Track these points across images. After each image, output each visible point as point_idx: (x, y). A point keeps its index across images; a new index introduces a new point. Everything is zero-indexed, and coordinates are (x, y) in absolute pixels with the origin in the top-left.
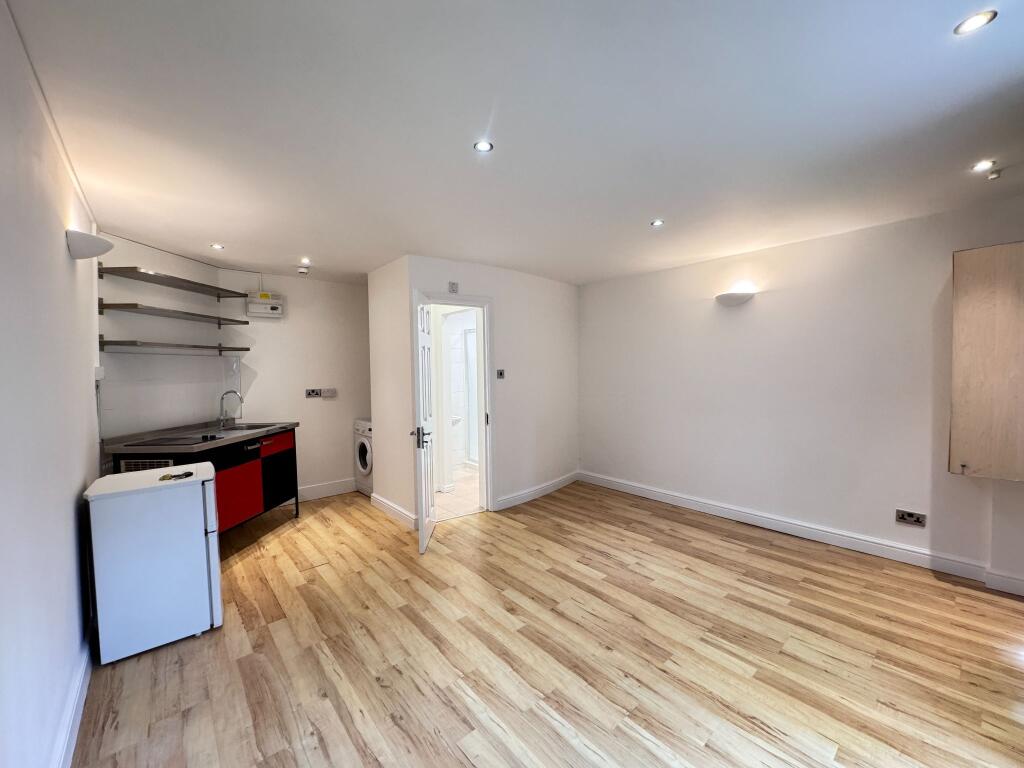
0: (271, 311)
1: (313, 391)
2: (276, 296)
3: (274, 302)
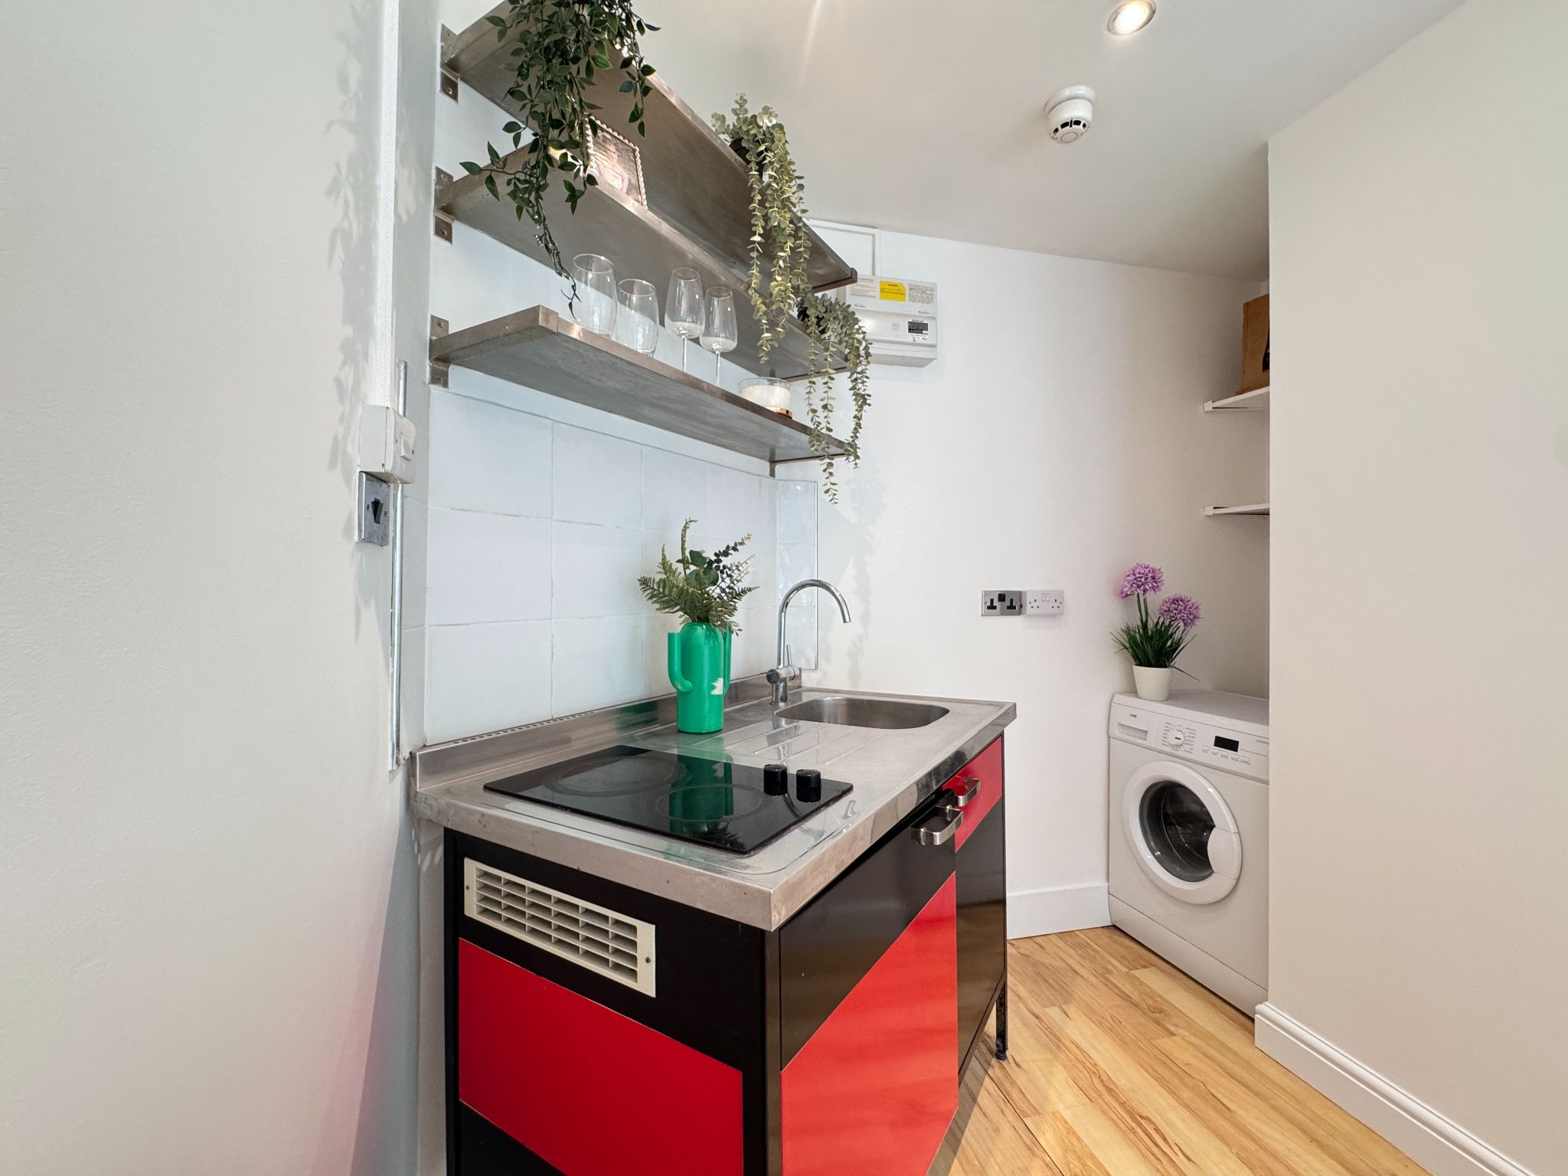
0: (910, 337)
1: (1002, 597)
2: (924, 293)
3: (915, 311)
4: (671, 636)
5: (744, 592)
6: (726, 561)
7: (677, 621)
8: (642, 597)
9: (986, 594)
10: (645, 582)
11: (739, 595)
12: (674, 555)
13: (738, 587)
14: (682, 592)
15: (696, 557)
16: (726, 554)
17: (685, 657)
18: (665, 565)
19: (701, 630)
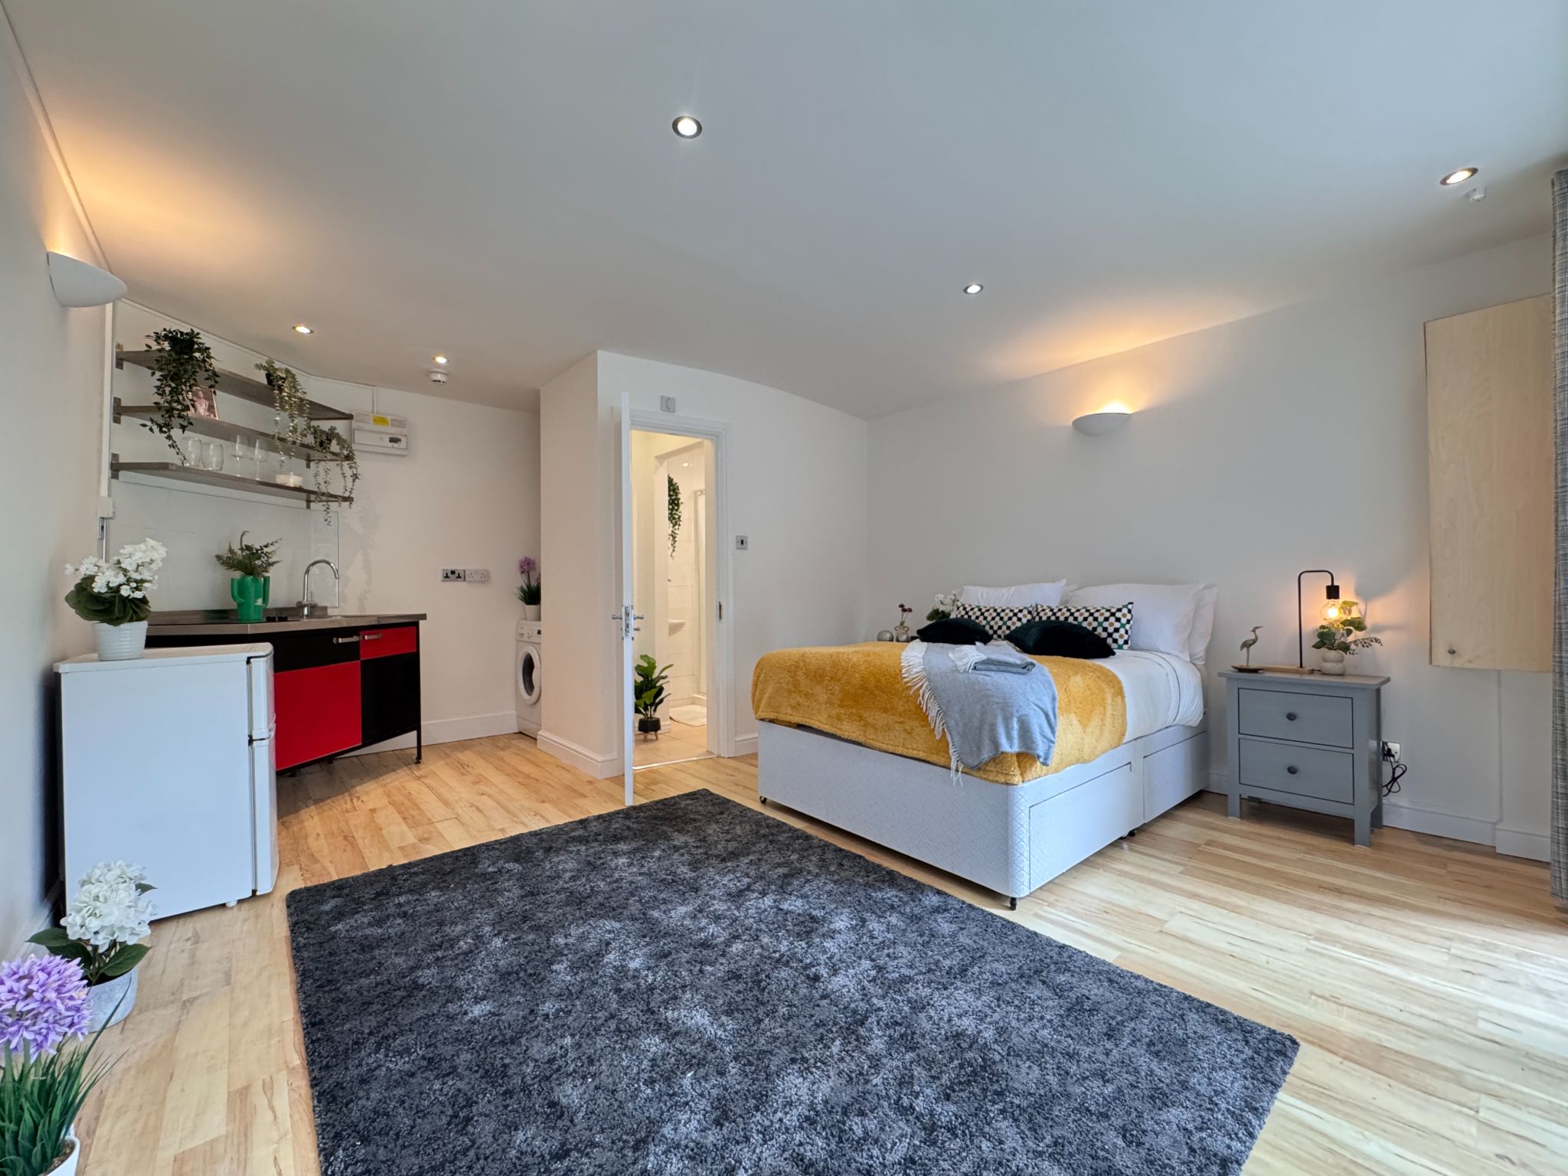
0: (391, 444)
1: (453, 572)
2: (400, 423)
3: (394, 431)
4: (232, 580)
5: (274, 563)
6: (265, 550)
7: (237, 575)
8: (217, 563)
9: (444, 570)
10: (218, 557)
11: (272, 564)
12: (236, 547)
13: (271, 561)
14: (239, 562)
15: (248, 548)
16: (266, 546)
17: (240, 590)
18: (231, 551)
19: (250, 578)
